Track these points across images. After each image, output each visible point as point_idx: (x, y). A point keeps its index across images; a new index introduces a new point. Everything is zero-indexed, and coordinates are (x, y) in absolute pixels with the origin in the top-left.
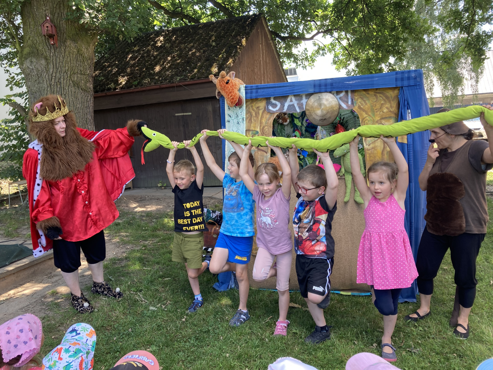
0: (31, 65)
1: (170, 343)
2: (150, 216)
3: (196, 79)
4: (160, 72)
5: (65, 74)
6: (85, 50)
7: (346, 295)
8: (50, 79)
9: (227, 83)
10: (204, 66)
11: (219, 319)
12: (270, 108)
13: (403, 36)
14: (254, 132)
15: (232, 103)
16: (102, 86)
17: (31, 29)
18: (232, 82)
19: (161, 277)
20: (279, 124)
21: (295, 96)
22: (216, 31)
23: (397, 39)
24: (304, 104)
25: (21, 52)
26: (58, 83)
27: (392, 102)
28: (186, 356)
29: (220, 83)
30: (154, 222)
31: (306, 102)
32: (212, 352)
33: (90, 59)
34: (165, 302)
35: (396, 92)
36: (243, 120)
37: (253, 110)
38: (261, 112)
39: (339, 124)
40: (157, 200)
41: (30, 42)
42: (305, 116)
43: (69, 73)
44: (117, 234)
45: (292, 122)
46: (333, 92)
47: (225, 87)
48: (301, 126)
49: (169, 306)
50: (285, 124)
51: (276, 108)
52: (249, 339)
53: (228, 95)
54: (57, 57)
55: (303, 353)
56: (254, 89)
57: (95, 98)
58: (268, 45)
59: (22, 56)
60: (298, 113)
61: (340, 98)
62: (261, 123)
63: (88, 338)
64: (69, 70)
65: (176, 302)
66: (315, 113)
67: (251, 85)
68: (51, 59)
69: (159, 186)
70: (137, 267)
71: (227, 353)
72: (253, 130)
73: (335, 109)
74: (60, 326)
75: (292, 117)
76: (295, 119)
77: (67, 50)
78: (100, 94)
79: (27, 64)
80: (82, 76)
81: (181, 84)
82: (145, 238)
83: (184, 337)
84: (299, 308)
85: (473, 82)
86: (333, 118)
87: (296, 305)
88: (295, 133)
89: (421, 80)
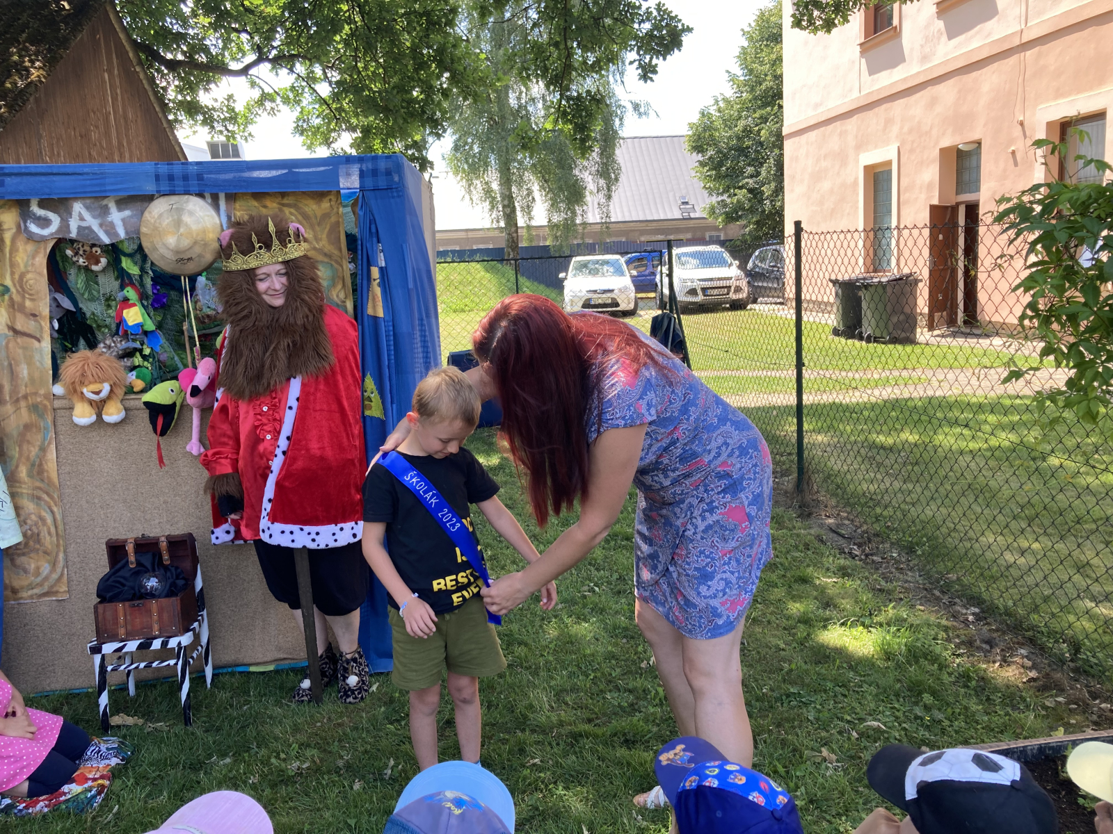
7: (261, 673)
20: (79, 267)
48: (141, 276)
58: (130, 77)
66: (162, 243)
73: (211, 236)
84: (136, 725)
85: (601, 198)
86: (209, 257)
87: (130, 721)
88: (125, 291)
89: (401, 178)
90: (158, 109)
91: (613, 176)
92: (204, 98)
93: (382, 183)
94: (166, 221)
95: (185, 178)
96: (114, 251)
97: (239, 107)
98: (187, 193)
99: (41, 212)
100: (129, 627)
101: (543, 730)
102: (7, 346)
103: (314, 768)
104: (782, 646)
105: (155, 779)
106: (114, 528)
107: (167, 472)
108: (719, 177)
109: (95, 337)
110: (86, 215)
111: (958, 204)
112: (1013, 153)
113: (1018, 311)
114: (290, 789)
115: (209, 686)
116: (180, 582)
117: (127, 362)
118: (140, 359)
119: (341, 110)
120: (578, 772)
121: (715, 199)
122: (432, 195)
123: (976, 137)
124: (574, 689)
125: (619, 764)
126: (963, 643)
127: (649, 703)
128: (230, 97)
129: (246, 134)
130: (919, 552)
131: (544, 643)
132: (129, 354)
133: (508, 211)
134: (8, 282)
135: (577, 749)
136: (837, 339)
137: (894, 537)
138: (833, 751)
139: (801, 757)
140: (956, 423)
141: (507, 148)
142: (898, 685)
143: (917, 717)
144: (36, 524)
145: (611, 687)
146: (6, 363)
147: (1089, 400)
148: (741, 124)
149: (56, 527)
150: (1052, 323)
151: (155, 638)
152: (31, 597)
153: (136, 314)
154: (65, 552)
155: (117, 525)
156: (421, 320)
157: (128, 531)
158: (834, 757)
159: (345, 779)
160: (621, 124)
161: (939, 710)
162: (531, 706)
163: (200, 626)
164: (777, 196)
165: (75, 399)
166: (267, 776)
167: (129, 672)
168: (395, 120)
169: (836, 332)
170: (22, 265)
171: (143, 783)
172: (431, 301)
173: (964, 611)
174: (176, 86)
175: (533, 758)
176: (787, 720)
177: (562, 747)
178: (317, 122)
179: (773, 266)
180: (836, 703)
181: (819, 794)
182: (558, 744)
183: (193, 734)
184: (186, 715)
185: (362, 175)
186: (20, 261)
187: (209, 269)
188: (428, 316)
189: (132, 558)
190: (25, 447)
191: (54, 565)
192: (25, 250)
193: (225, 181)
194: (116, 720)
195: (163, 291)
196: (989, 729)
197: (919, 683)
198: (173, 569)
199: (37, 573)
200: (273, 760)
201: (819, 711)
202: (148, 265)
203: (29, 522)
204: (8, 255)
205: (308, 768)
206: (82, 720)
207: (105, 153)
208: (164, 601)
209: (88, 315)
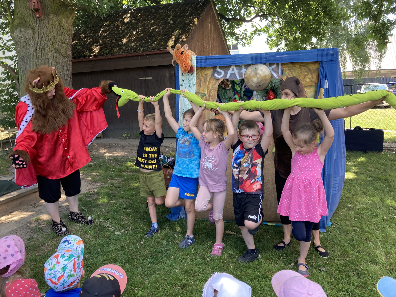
0: (20, 34)
1: (131, 260)
2: (117, 160)
3: (156, 50)
4: (126, 43)
5: (48, 42)
6: (65, 23)
7: (271, 226)
8: (36, 46)
9: (182, 54)
10: (163, 40)
11: (170, 243)
12: (216, 75)
13: (324, 21)
14: (203, 94)
15: (185, 70)
16: (79, 54)
17: (21, 4)
18: (185, 53)
19: (125, 208)
20: (222, 88)
21: (236, 66)
22: (174, 11)
23: (319, 23)
24: (244, 73)
25: (12, 23)
26: (42, 50)
27: (313, 74)
28: (144, 271)
29: (176, 53)
30: (119, 165)
31: (245, 72)
32: (164, 268)
33: (69, 30)
34: (128, 228)
35: (317, 65)
36: (194, 84)
37: (202, 76)
38: (208, 78)
39: (270, 90)
40: (123, 147)
41: (19, 15)
42: (243, 83)
43: (51, 41)
44: (90, 174)
45: (233, 87)
46: (266, 64)
47: (179, 57)
48: (240, 91)
49: (131, 232)
50: (227, 88)
51: (221, 75)
52: (194, 259)
53: (182, 64)
54: (41, 28)
55: (237, 270)
56: (203, 59)
57: (73, 63)
58: (215, 24)
59: (13, 26)
60: (238, 80)
61: (272, 69)
62: (208, 87)
63: (77, 245)
64: (52, 39)
65: (136, 229)
66: (252, 81)
67: (201, 56)
68: (37, 30)
69: (124, 136)
70: (105, 200)
71: (177, 269)
72: (201, 93)
73: (267, 78)
74: (42, 245)
75: (233, 83)
76: (236, 85)
77: (50, 22)
78: (77, 60)
79: (17, 33)
80: (63, 45)
81: (144, 54)
82: (112, 178)
83: (142, 256)
84: (234, 235)
85: (377, 60)
86: (266, 85)
87: (232, 233)
88: (235, 96)
89: (337, 56)
92: (236, 31)
93: (330, 58)
94: (253, 73)
95: (261, 58)
97: (248, 34)
99: (219, 70)
119: (283, 32)
174: (228, 27)
192: (213, 83)
193: (274, 59)
194: (227, 232)
202: (243, 87)
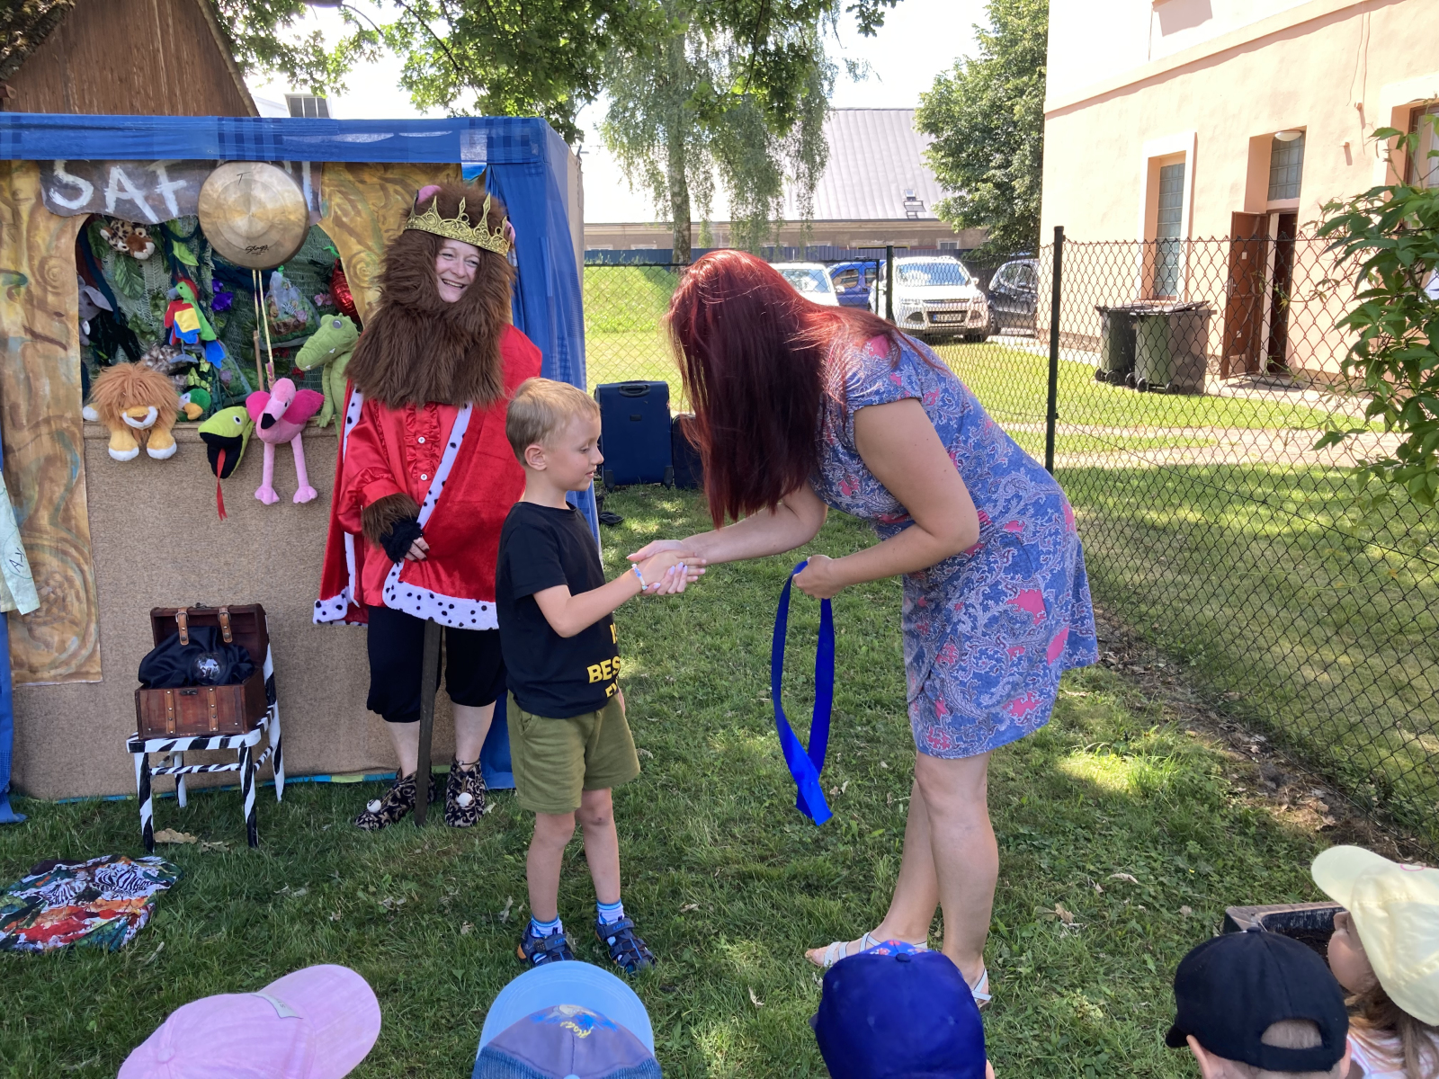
37: (6, 201)
46: (282, 163)
48: (198, 269)
56: (6, 127)
66: (229, 226)
73: (292, 217)
76: (176, 244)
84: (187, 843)
85: (800, 187)
86: (289, 247)
87: (180, 837)
88: (178, 287)
89: (542, 148)
90: (221, 47)
91: (818, 159)
92: (283, 34)
93: (517, 154)
94: (233, 197)
95: (259, 139)
96: (163, 234)
97: (329, 49)
98: (261, 160)
99: (68, 178)
100: (180, 721)
101: (704, 869)
102: (23, 354)
103: (412, 905)
104: (1012, 774)
105: (211, 911)
106: (161, 595)
107: (230, 525)
108: (957, 166)
109: (138, 347)
110: (128, 184)
111: (1269, 213)
112: (1347, 146)
113: (1341, 354)
114: (380, 929)
115: (280, 799)
116: (245, 666)
117: (180, 380)
118: (197, 377)
119: (464, 57)
120: (745, 923)
121: (951, 195)
122: (580, 173)
123: (1298, 124)
124: (745, 819)
125: (799, 914)
126: (1242, 779)
127: (838, 840)
128: (317, 35)
129: (338, 85)
130: (1193, 663)
131: (708, 760)
132: (181, 370)
133: (679, 200)
134: (25, 270)
135: (745, 894)
136: (1102, 384)
137: (1161, 642)
138: (1070, 908)
139: (1029, 914)
140: (1251, 498)
141: (680, 117)
142: (1157, 830)
143: (1178, 870)
144: (61, 586)
145: (791, 818)
146: (22, 376)
147: (1427, 474)
148: (990, 94)
149: (87, 591)
150: (1384, 372)
151: (213, 735)
152: (55, 678)
153: (192, 317)
154: (98, 622)
155: (164, 591)
156: (562, 339)
157: (180, 601)
158: (1070, 915)
159: (450, 920)
160: (831, 90)
161: (1207, 861)
162: (689, 838)
163: (269, 722)
164: (1032, 194)
165: (112, 426)
166: (352, 912)
167: (179, 776)
168: (535, 74)
169: (1100, 376)
170: (43, 248)
171: (196, 914)
172: (575, 313)
173: (1247, 739)
174: (245, 17)
175: (689, 902)
176: (1013, 867)
177: (726, 890)
178: (430, 72)
179: (1023, 287)
180: (1076, 848)
181: (1050, 960)
182: (721, 887)
183: (259, 857)
184: (251, 833)
185: (490, 144)
186: (40, 241)
187: (287, 262)
188: (571, 334)
189: (184, 633)
190: (47, 485)
191: (83, 640)
192: (47, 228)
193: (310, 145)
194: (162, 836)
195: (227, 290)
196: (1269, 887)
197: (1184, 827)
198: (236, 650)
199: (62, 647)
200: (360, 894)
201: (1054, 858)
202: (208, 254)
203: (52, 582)
204: (25, 233)
205: (404, 905)
206: (118, 834)
207: (152, 104)
208: (224, 689)
209: (129, 316)
